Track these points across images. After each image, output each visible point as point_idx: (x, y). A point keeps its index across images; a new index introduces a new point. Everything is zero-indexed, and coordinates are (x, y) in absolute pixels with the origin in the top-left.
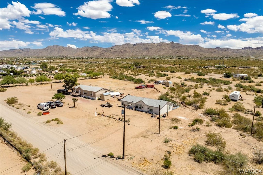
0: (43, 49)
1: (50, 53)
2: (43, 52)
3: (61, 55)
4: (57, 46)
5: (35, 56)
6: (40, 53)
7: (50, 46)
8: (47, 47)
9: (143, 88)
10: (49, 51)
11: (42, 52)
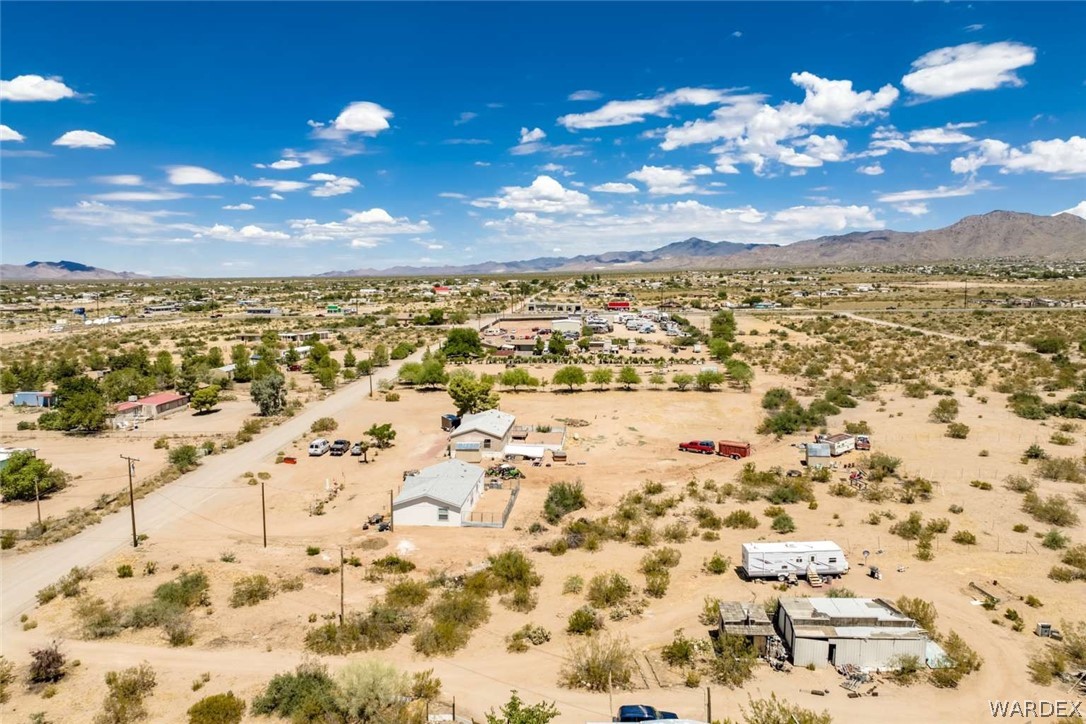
0: (940, 232)
1: (970, 245)
2: (937, 242)
3: (1015, 252)
4: (1007, 215)
5: (903, 259)
6: (926, 248)
7: (974, 218)
8: (959, 220)
9: (701, 453)
10: (964, 239)
11: (934, 243)
